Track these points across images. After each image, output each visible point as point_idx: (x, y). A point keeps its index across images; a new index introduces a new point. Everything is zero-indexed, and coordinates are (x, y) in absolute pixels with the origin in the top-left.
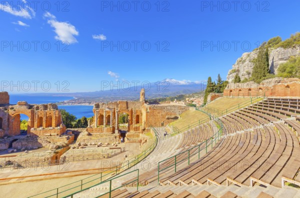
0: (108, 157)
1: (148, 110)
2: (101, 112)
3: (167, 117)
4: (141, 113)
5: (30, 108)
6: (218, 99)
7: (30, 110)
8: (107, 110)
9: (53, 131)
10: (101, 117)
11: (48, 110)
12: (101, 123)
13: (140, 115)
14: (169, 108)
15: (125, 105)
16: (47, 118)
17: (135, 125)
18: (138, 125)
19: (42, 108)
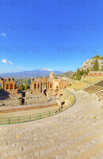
0: (48, 101)
1: (60, 81)
2: (35, 83)
3: (67, 84)
4: (53, 83)
5: (2, 80)
6: (86, 77)
7: (2, 81)
8: (39, 81)
9: (14, 91)
10: (35, 85)
11: (11, 81)
12: (35, 88)
13: (52, 84)
14: (68, 80)
15: (46, 79)
16: (10, 85)
17: (50, 89)
18: (51, 89)
19: (8, 80)
